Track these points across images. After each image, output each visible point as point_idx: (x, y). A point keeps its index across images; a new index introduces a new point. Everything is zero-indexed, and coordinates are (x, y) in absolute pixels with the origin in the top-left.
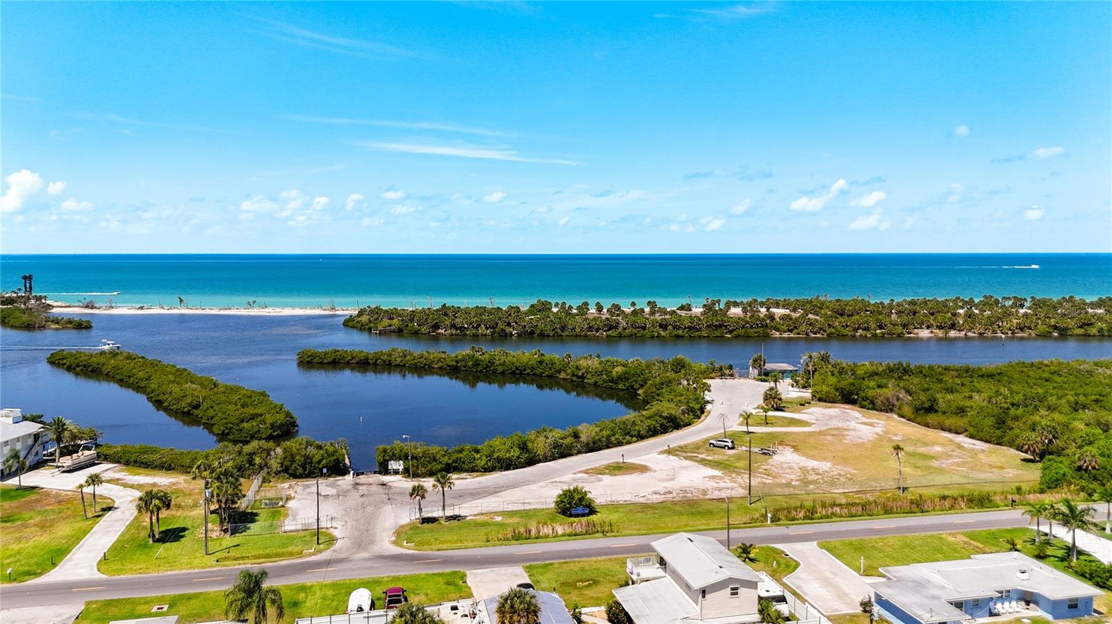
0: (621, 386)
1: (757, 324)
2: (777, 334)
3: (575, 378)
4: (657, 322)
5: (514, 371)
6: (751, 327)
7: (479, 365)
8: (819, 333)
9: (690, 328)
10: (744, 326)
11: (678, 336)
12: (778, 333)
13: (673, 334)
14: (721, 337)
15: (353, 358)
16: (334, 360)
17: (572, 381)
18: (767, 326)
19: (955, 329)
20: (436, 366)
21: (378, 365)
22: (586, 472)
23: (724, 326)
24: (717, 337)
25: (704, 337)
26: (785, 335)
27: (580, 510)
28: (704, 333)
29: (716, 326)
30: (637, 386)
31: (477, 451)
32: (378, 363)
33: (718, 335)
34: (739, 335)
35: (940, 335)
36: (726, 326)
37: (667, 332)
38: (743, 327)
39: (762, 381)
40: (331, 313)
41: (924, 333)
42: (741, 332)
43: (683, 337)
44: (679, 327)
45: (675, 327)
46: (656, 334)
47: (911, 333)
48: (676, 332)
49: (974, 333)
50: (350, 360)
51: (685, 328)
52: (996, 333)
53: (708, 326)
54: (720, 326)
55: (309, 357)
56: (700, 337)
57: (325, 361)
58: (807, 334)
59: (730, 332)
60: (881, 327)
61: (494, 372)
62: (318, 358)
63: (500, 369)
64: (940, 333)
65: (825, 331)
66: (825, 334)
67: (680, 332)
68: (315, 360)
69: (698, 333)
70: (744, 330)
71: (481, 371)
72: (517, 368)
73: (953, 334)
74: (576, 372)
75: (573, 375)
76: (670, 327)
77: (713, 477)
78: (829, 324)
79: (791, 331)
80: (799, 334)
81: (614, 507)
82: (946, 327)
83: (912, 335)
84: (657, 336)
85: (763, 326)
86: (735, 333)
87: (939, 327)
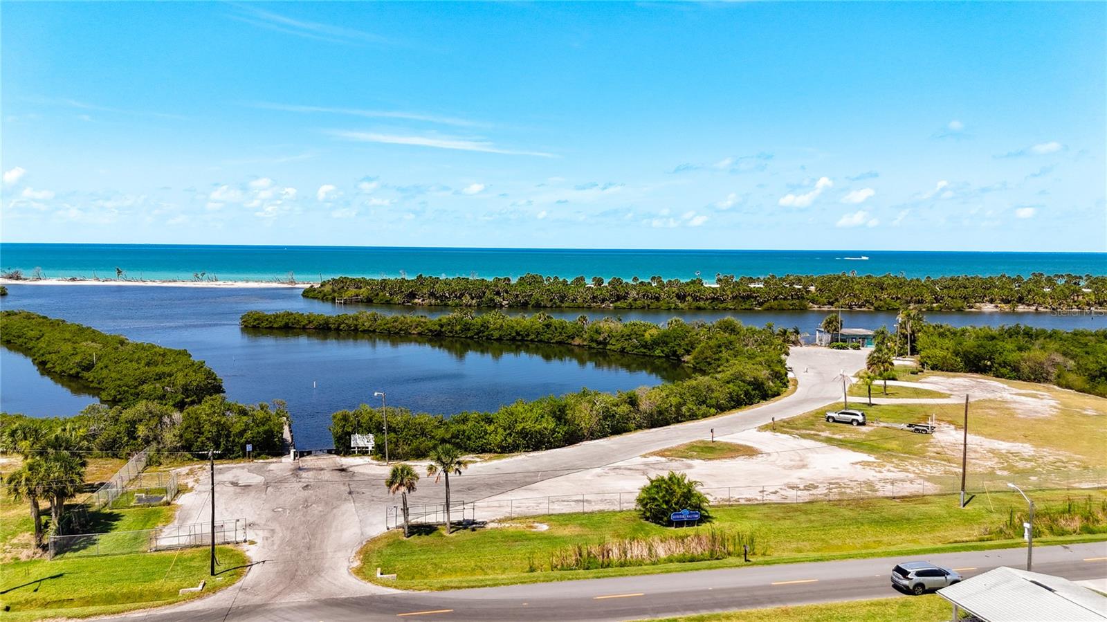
1: (792, 295)
2: (816, 307)
3: (594, 345)
4: (673, 293)
5: (514, 337)
6: (785, 299)
7: (469, 329)
8: (865, 306)
9: (713, 299)
10: (776, 297)
11: (699, 308)
12: (816, 306)
13: (693, 307)
14: (751, 309)
15: (310, 322)
16: (287, 324)
17: (590, 348)
18: (803, 298)
19: (1023, 304)
20: (414, 332)
21: (341, 330)
22: (661, 454)
23: (753, 297)
24: (745, 309)
25: (730, 309)
26: (826, 308)
27: (685, 514)
28: (730, 305)
29: (743, 297)
30: (680, 351)
31: (489, 421)
32: (341, 328)
33: (747, 307)
34: (771, 308)
35: (1007, 310)
36: (755, 298)
37: (686, 303)
38: (776, 299)
39: (838, 348)
40: (290, 286)
41: (988, 308)
42: (774, 304)
43: (704, 309)
44: (700, 298)
45: (696, 299)
46: (673, 306)
47: (972, 307)
48: (696, 304)
50: (307, 325)
51: (707, 299)
53: (734, 298)
54: (749, 297)
55: (255, 320)
56: (725, 309)
57: (275, 326)
58: (850, 307)
59: (761, 304)
60: (937, 300)
61: (489, 338)
62: (267, 322)
63: (496, 335)
64: (1006, 308)
65: (872, 304)
66: (872, 307)
67: (701, 304)
68: (263, 324)
69: (723, 305)
70: (776, 302)
71: (472, 338)
72: (518, 333)
73: (1021, 308)
74: (596, 336)
75: (592, 340)
76: (689, 298)
78: (875, 297)
79: (831, 304)
80: (840, 307)
82: (1014, 300)
83: (973, 310)
84: (674, 309)
85: (798, 298)
86: (766, 305)
87: (1006, 301)
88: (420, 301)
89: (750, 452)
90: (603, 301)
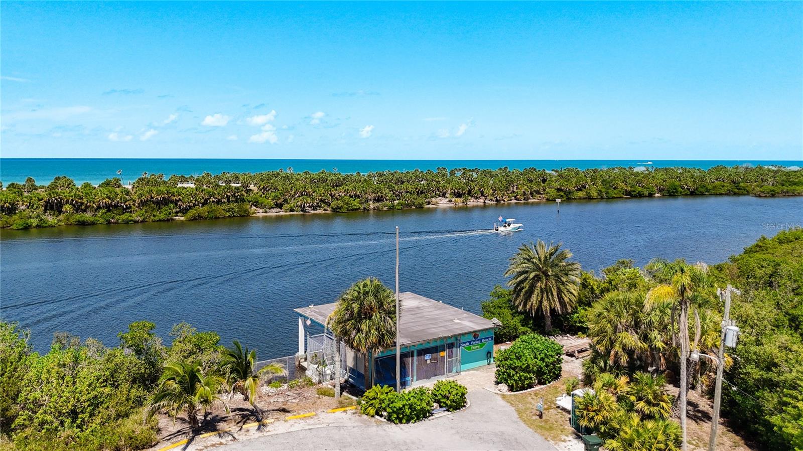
1: (228, 197)
2: (260, 213)
4: (40, 200)
6: (219, 202)
8: (320, 207)
9: (109, 207)
10: (206, 200)
12: (261, 211)
13: (72, 220)
14: (168, 220)
18: (243, 200)
19: (472, 196)
23: (172, 202)
24: (160, 220)
25: (136, 222)
26: (273, 213)
28: (135, 216)
29: (158, 203)
33: (162, 216)
34: (200, 217)
35: (461, 205)
36: (176, 202)
37: (62, 217)
41: (443, 203)
42: (203, 210)
43: (93, 224)
44: (87, 207)
45: (79, 208)
46: (35, 222)
47: (429, 203)
48: (78, 216)
49: (492, 200)
51: (99, 208)
52: (511, 200)
53: (143, 204)
54: (165, 202)
56: (127, 222)
58: (303, 210)
59: (184, 211)
64: (460, 202)
65: (328, 205)
66: (329, 209)
67: (88, 216)
69: (124, 217)
70: (206, 208)
73: (472, 202)
76: (67, 207)
78: (331, 195)
79: (280, 206)
80: (292, 210)
82: (465, 193)
83: (431, 206)
84: (38, 226)
85: (237, 201)
86: (192, 213)
87: (459, 195)
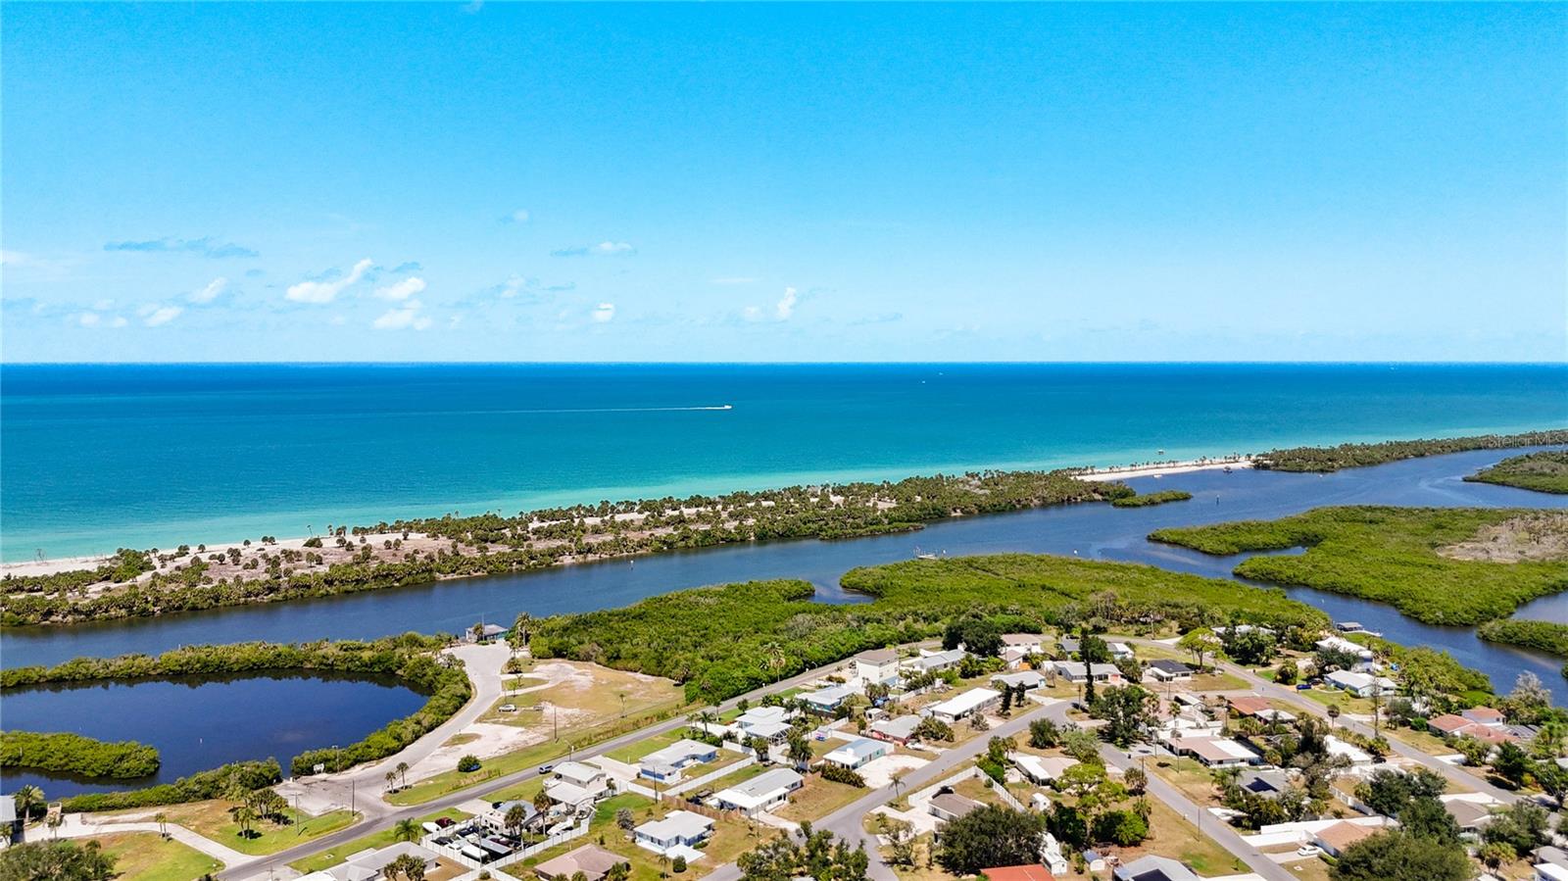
0: (376, 669)
1: (423, 569)
2: (442, 578)
3: (323, 667)
5: (252, 668)
6: (418, 574)
8: (480, 571)
9: (358, 580)
10: (410, 572)
11: (347, 592)
12: (442, 576)
13: (341, 590)
14: (391, 587)
17: (321, 670)
18: (432, 572)
19: (591, 553)
22: (444, 745)
23: (391, 575)
24: (386, 587)
25: (372, 589)
26: (450, 577)
27: (475, 767)
28: (373, 586)
30: (394, 668)
31: (369, 747)
33: (388, 585)
34: (408, 583)
35: (581, 560)
36: (393, 575)
38: (410, 574)
39: (483, 644)
41: (568, 560)
42: (410, 579)
43: (352, 592)
44: (346, 581)
45: (342, 583)
47: (556, 561)
48: (343, 588)
49: (607, 554)
51: (352, 581)
52: (623, 552)
53: (375, 578)
54: (388, 576)
56: (369, 589)
58: (469, 573)
59: (398, 581)
60: (532, 558)
63: (236, 668)
64: (580, 558)
65: (485, 568)
66: (485, 572)
67: (350, 587)
69: (367, 586)
70: (411, 577)
72: (254, 664)
73: (590, 557)
74: (325, 661)
75: (321, 664)
76: (336, 582)
77: (522, 732)
78: (487, 563)
79: (454, 572)
80: (461, 574)
81: (490, 761)
82: (584, 552)
83: (558, 563)
85: (428, 572)
86: (404, 581)
87: (579, 553)
88: (60, 618)
89: (477, 736)
90: (257, 595)
